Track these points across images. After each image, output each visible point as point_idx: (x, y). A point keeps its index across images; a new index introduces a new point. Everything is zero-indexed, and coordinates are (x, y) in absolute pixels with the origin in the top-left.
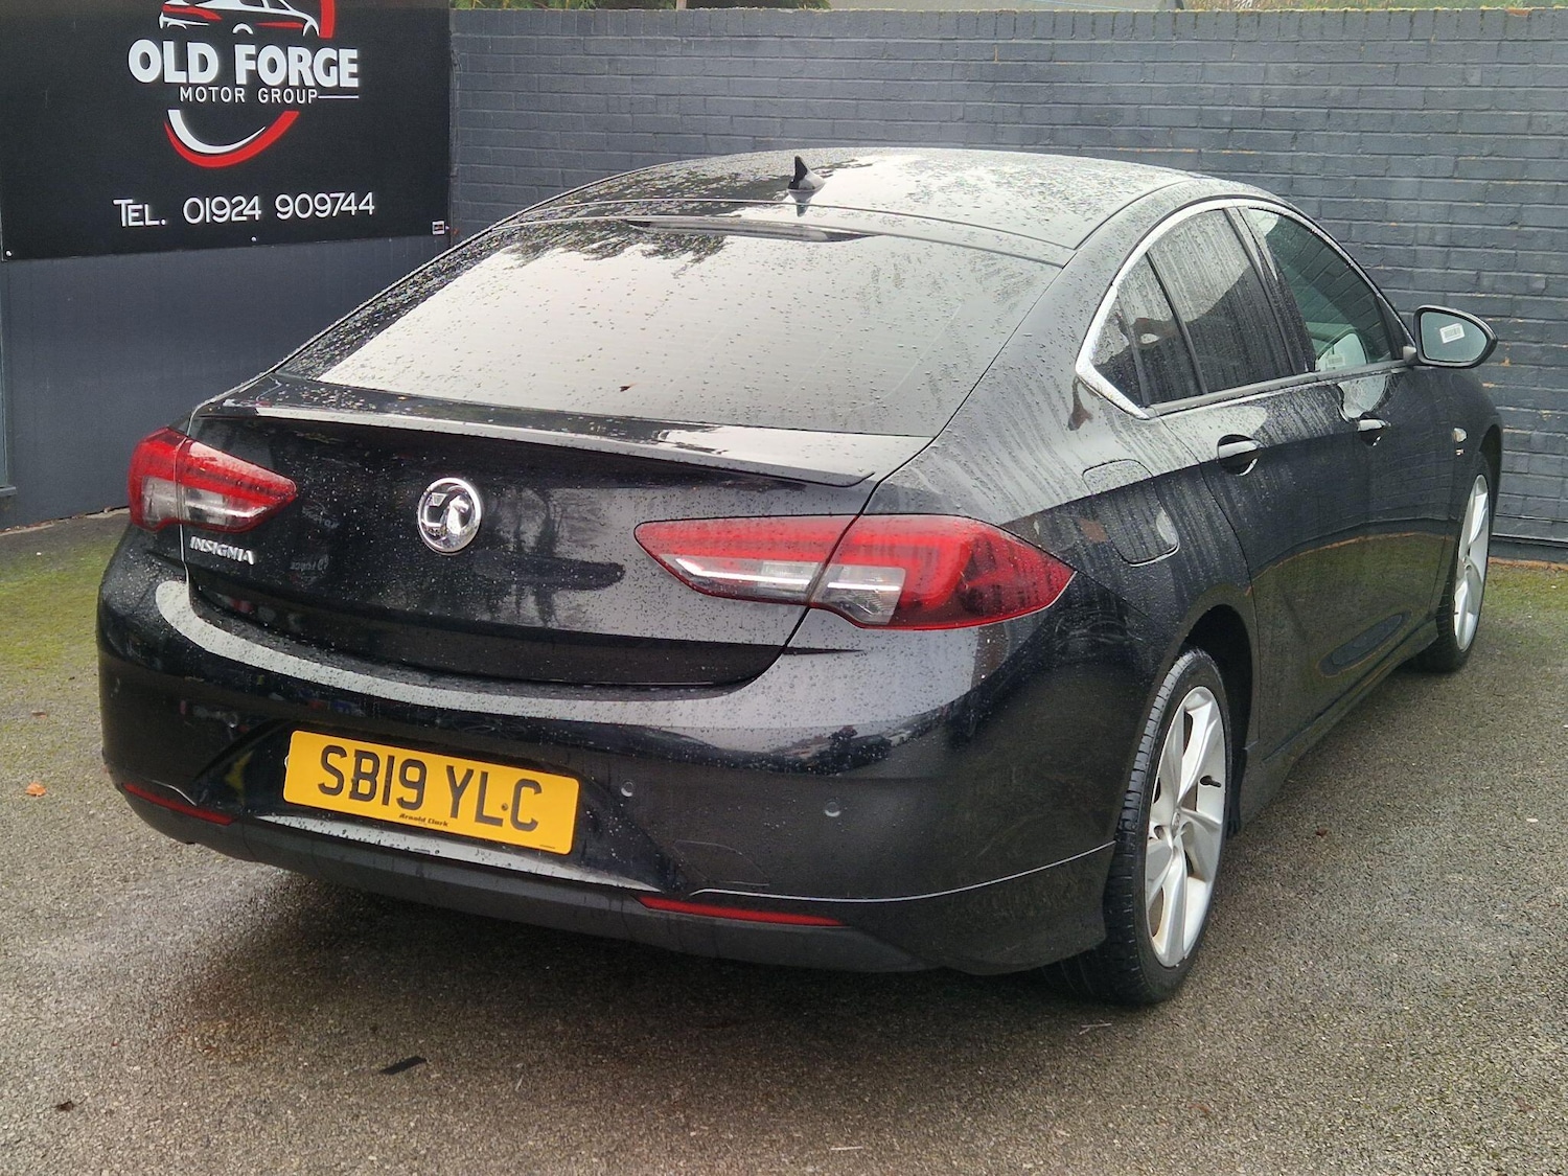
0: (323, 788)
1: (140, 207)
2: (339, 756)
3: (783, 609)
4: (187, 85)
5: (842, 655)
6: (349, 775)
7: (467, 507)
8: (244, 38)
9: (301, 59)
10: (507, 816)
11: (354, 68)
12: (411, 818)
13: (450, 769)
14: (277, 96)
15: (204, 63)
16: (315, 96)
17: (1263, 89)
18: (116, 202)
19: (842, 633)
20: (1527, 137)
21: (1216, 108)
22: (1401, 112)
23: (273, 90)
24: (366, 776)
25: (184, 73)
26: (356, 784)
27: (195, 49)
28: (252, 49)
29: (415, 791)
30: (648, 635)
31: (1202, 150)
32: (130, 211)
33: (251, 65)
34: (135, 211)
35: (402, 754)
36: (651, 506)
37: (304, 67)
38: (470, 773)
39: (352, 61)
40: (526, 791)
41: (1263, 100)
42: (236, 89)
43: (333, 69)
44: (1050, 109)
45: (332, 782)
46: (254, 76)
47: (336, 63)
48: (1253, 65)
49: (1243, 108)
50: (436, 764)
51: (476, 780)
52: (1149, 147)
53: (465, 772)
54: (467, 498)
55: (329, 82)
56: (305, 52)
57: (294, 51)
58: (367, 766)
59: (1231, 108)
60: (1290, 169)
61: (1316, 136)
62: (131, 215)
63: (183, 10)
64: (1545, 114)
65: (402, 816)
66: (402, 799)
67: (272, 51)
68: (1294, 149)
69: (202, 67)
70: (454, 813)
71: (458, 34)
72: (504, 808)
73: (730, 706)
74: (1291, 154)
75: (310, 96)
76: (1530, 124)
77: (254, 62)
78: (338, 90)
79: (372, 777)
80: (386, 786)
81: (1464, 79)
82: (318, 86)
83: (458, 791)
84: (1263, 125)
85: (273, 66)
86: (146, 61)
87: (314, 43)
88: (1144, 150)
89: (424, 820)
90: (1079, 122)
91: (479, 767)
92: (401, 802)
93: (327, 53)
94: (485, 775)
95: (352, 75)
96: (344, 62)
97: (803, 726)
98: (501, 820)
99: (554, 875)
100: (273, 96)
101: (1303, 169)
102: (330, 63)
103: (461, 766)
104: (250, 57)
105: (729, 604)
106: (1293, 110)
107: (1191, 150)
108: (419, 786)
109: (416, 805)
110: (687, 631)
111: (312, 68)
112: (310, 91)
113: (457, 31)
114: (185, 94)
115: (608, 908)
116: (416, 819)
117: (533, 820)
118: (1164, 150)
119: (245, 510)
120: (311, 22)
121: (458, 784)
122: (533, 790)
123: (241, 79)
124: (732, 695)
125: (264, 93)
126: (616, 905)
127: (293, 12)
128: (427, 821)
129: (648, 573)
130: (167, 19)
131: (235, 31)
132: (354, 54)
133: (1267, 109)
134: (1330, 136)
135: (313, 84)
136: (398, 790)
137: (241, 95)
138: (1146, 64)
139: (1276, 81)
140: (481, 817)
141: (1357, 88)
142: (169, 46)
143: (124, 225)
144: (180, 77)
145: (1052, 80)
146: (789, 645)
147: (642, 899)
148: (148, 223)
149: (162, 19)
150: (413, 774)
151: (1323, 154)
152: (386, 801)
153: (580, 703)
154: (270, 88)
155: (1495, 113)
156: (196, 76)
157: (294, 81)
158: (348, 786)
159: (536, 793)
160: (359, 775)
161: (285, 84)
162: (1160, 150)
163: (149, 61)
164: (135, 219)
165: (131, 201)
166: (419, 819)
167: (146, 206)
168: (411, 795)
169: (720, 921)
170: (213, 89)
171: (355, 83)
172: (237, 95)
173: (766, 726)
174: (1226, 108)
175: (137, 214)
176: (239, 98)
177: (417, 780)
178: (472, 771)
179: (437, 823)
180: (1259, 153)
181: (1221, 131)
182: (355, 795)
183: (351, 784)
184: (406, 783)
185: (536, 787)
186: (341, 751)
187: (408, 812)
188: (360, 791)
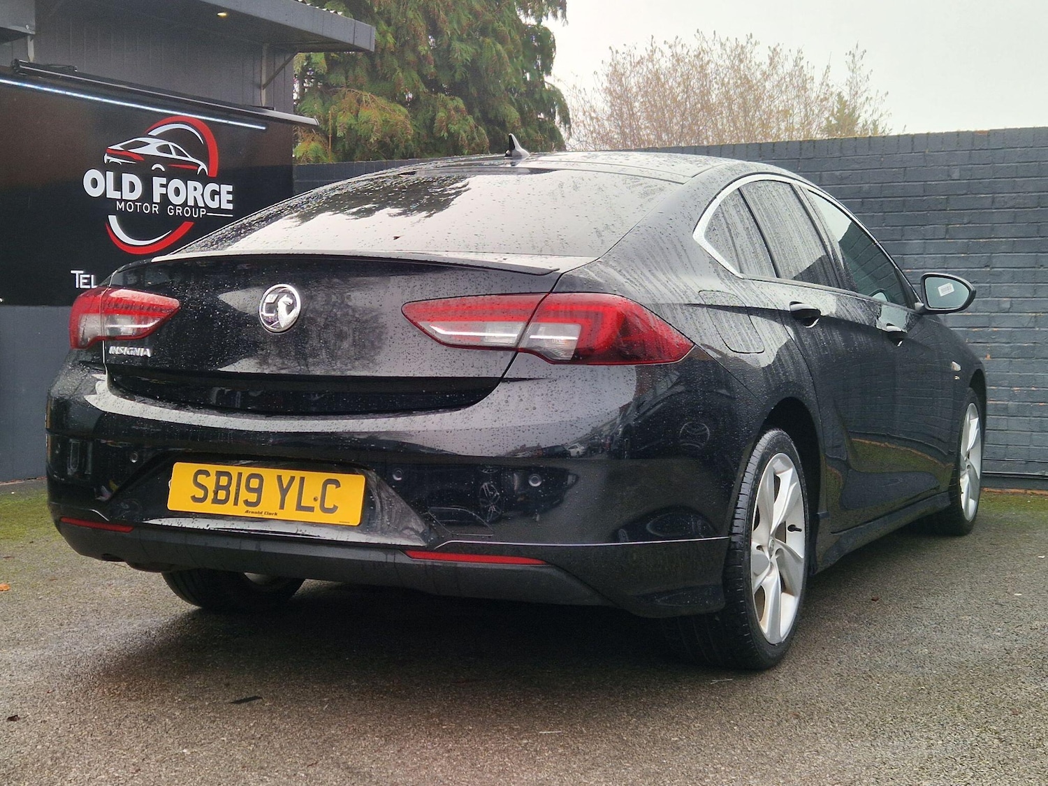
0: (195, 499)
1: (88, 276)
2: (205, 476)
3: (501, 353)
4: (121, 200)
5: (540, 381)
6: (211, 488)
7: (291, 301)
8: (159, 173)
9: (195, 189)
10: (317, 505)
11: (230, 197)
12: (253, 512)
13: (279, 478)
14: (180, 211)
15: (132, 187)
16: (204, 213)
18: (72, 272)
19: (542, 367)
20: (992, 210)
23: (177, 207)
24: (223, 488)
25: (120, 193)
26: (216, 493)
27: (127, 178)
28: (164, 181)
29: (256, 494)
30: (411, 375)
32: (81, 278)
33: (163, 191)
34: (85, 278)
35: (247, 471)
36: (412, 292)
37: (198, 194)
38: (293, 478)
39: (229, 193)
40: (331, 487)
42: (153, 205)
43: (217, 197)
45: (200, 494)
46: (164, 197)
47: (219, 193)
50: (270, 475)
51: (296, 483)
53: (289, 478)
54: (291, 296)
55: (214, 205)
56: (199, 185)
57: (191, 184)
58: (224, 481)
62: (82, 281)
63: (119, 153)
64: (1003, 195)
65: (247, 512)
66: (247, 500)
67: (176, 183)
69: (131, 189)
70: (282, 507)
71: (298, 181)
72: (315, 499)
73: (466, 415)
75: (201, 213)
76: (993, 202)
77: (165, 189)
78: (219, 210)
79: (227, 488)
80: (236, 490)
82: (206, 207)
83: (284, 491)
85: (177, 192)
86: (95, 183)
87: (204, 179)
91: (298, 474)
92: (247, 503)
93: (213, 186)
94: (302, 479)
95: (229, 202)
96: (223, 193)
97: (514, 425)
98: (313, 508)
99: (349, 540)
100: (177, 211)
102: (214, 193)
103: (286, 474)
104: (162, 186)
105: (465, 352)
108: (259, 491)
109: (256, 504)
110: (437, 371)
111: (202, 195)
112: (201, 210)
113: (298, 179)
114: (120, 206)
115: (384, 561)
116: (256, 513)
117: (334, 506)
119: (146, 323)
120: (203, 166)
121: (284, 487)
122: (334, 486)
123: (157, 199)
124: (467, 409)
125: (171, 209)
126: (390, 558)
127: (191, 159)
128: (263, 513)
129: (411, 335)
130: (109, 158)
131: (153, 168)
132: (230, 188)
135: (203, 206)
136: (244, 495)
137: (156, 209)
140: (300, 507)
141: (880, 185)
142: (110, 175)
143: (77, 287)
144: (117, 195)
146: (505, 377)
147: (408, 552)
148: (93, 287)
149: (106, 157)
150: (254, 483)
152: (236, 503)
153: (366, 421)
154: (175, 206)
155: (970, 196)
156: (127, 195)
157: (191, 203)
158: (211, 496)
159: (336, 488)
160: (218, 487)
161: (185, 204)
163: (96, 184)
164: (85, 284)
165: (82, 272)
166: (259, 513)
167: (92, 276)
168: (253, 497)
169: (460, 565)
170: (138, 204)
171: (230, 207)
172: (154, 209)
173: (490, 427)
175: (86, 281)
176: (155, 211)
177: (257, 487)
179: (270, 514)
182: (216, 501)
183: (213, 494)
184: (249, 489)
185: (337, 483)
186: (207, 473)
187: (251, 509)
188: (218, 498)
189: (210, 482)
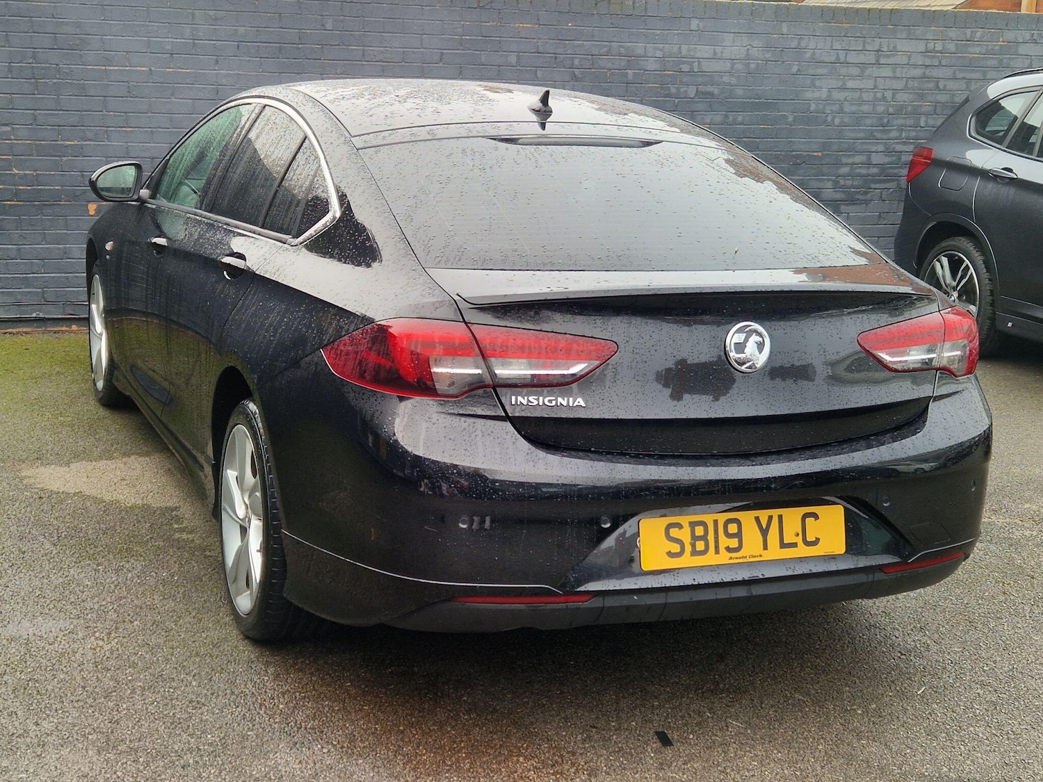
0: (670, 554)
2: (677, 529)
5: (954, 396)
6: (687, 540)
7: (760, 340)
10: (799, 540)
12: (737, 558)
13: (757, 519)
17: (192, 28)
20: (361, 63)
21: (159, 39)
22: (285, 45)
24: (700, 538)
26: (693, 546)
29: (737, 539)
30: (874, 404)
31: (152, 68)
35: (722, 518)
38: (770, 518)
40: (809, 521)
41: (193, 35)
44: (31, 37)
45: (676, 548)
48: (184, 10)
49: (179, 40)
50: (747, 518)
51: (775, 522)
52: (111, 66)
53: (767, 518)
54: (759, 334)
58: (699, 531)
59: (170, 40)
60: (215, 82)
61: (231, 60)
64: (373, 48)
65: (731, 558)
66: (728, 547)
68: (217, 68)
70: (765, 548)
72: (797, 535)
74: (215, 72)
76: (363, 55)
79: (704, 538)
80: (715, 538)
81: (323, 25)
83: (765, 532)
84: (193, 52)
88: (108, 68)
89: (746, 557)
90: (56, 47)
91: (775, 512)
92: (729, 549)
94: (780, 517)
98: (797, 543)
99: (838, 569)
101: (224, 81)
103: (764, 515)
106: (214, 42)
107: (144, 69)
108: (739, 535)
109: (738, 549)
115: (865, 581)
116: (740, 558)
117: (816, 538)
118: (124, 68)
121: (764, 528)
122: (813, 519)
128: (748, 557)
133: (196, 41)
134: (240, 60)
136: (724, 542)
138: (105, 7)
139: (200, 22)
140: (783, 545)
141: (256, 29)
145: (32, 15)
146: (935, 395)
147: (885, 569)
150: (733, 528)
151: (237, 72)
152: (717, 551)
155: (343, 47)
158: (688, 548)
159: (816, 520)
160: (695, 538)
162: (121, 68)
166: (743, 557)
168: (734, 543)
169: (920, 570)
174: (167, 40)
177: (736, 531)
178: (772, 516)
179: (755, 557)
180: (193, 71)
181: (165, 56)
182: (695, 553)
183: (690, 547)
184: (729, 535)
185: (815, 516)
186: (679, 526)
187: (734, 555)
188: (697, 549)
189: (684, 535)
